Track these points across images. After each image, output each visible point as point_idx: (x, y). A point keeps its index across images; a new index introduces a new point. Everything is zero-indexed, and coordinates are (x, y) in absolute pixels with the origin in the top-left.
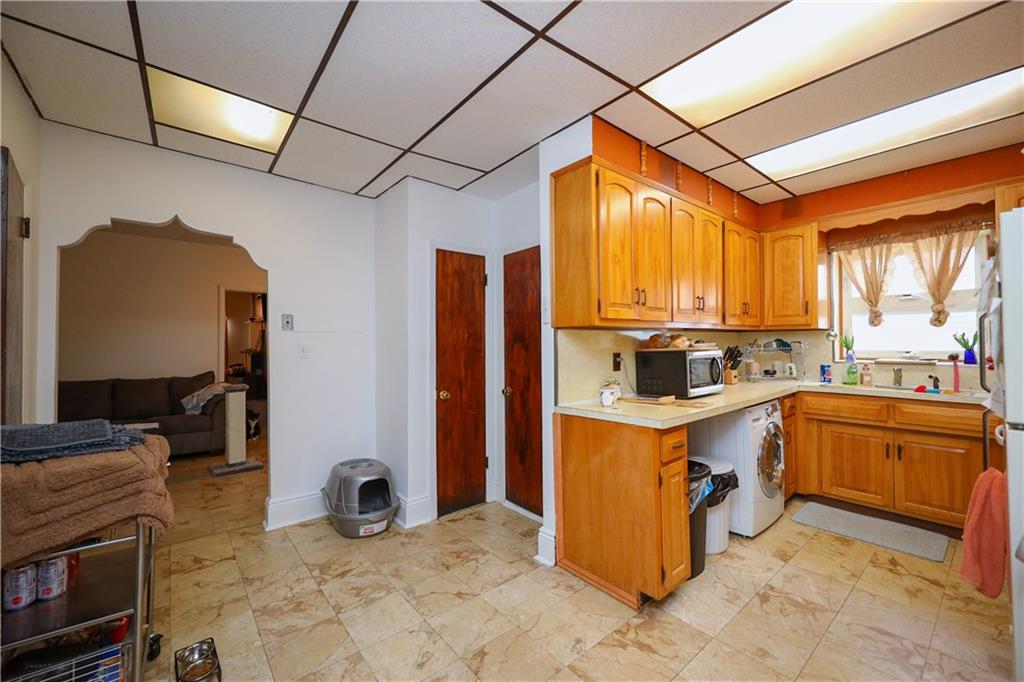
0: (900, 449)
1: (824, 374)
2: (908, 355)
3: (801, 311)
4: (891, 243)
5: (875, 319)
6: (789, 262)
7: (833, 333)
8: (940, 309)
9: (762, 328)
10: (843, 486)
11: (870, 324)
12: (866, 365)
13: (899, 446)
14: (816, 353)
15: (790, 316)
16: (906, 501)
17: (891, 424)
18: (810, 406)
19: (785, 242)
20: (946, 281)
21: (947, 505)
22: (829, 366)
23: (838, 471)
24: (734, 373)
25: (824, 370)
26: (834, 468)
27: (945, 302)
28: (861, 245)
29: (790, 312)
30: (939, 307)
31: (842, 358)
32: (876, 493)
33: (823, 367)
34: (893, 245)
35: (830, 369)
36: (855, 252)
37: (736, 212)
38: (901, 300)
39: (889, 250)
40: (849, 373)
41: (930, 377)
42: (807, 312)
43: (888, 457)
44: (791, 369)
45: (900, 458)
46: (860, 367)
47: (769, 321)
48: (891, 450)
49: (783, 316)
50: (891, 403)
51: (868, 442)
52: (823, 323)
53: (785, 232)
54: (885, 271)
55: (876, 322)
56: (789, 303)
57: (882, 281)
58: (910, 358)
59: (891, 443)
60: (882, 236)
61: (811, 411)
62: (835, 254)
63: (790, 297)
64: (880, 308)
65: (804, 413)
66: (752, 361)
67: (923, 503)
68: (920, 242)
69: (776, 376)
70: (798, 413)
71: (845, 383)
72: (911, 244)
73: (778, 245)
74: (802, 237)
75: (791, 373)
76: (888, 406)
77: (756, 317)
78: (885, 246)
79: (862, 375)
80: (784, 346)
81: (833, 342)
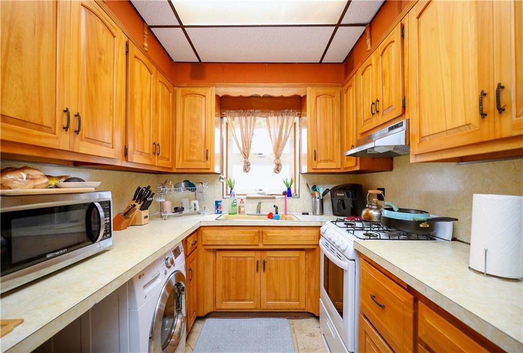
0: (264, 263)
1: (217, 207)
2: (261, 192)
3: (203, 157)
4: (256, 116)
5: (246, 168)
6: (195, 116)
7: (222, 176)
8: (279, 162)
9: (175, 171)
10: (230, 300)
11: (244, 171)
12: (242, 200)
13: (264, 261)
14: (212, 191)
15: (195, 161)
16: (267, 301)
17: (261, 246)
18: (209, 239)
19: (193, 98)
20: (281, 145)
21: (288, 298)
22: (221, 202)
23: (227, 289)
24: (145, 213)
25: (217, 205)
26: (224, 287)
27: (280, 158)
28: (240, 115)
29: (195, 158)
30: (278, 161)
31: (227, 195)
32: (250, 300)
33: (217, 202)
34: (257, 118)
35: (221, 203)
36: (237, 119)
37: (146, 45)
38: (258, 157)
39: (255, 120)
40: (233, 206)
41: (275, 206)
42: (207, 158)
43: (257, 271)
44: (195, 205)
45: (264, 271)
46: (239, 201)
47: (179, 165)
48: (259, 265)
49: (190, 161)
50: (261, 229)
51: (246, 261)
52: (217, 169)
53: (192, 90)
54: (253, 134)
55: (247, 170)
56: (195, 150)
57: (251, 142)
58: (262, 194)
59: (259, 261)
60: (251, 110)
61: (209, 243)
62: (225, 119)
63: (195, 144)
64: (250, 160)
65: (204, 245)
66: (163, 200)
67: (276, 300)
68: (269, 118)
69: (184, 212)
70: (199, 245)
71: (230, 214)
72: (265, 119)
73: (187, 99)
74: (205, 96)
75: (195, 209)
76: (259, 232)
77: (168, 159)
78: (253, 117)
79: (239, 206)
80: (190, 186)
81: (223, 183)
